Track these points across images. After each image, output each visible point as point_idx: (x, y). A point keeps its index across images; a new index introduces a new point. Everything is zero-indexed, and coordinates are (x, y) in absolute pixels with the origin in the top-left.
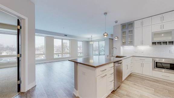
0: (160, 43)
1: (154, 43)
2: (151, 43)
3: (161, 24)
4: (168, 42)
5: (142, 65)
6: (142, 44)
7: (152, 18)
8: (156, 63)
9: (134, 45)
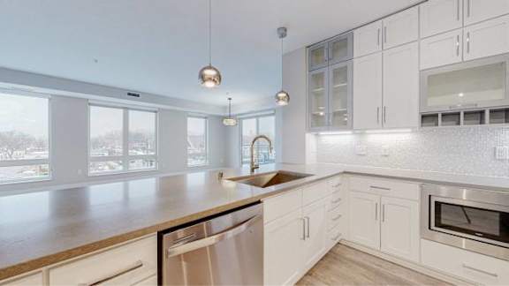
0: (452, 117)
1: (428, 118)
2: (417, 119)
3: (461, 30)
4: (487, 114)
5: (380, 213)
6: (383, 120)
7: (422, 11)
8: (438, 204)
9: (351, 128)
